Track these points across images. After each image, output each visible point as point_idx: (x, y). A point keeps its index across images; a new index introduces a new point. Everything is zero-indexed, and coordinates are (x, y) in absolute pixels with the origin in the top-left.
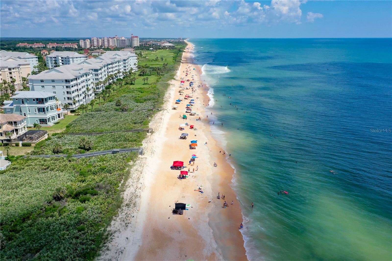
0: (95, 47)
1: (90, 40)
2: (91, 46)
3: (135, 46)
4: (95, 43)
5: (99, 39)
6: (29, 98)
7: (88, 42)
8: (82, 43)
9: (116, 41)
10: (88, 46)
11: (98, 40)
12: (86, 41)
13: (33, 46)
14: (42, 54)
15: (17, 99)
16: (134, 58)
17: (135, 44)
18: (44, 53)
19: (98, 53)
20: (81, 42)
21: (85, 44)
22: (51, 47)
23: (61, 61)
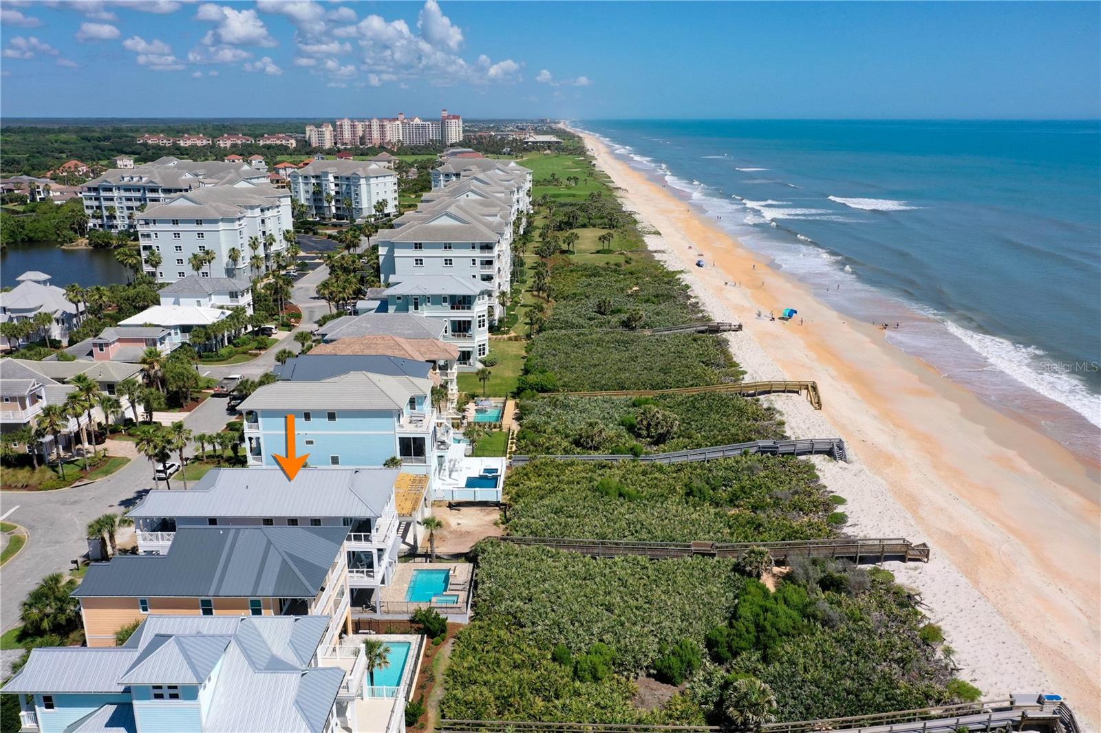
0: (346, 144)
1: (334, 126)
2: (336, 143)
3: (453, 141)
4: (347, 135)
5: (356, 123)
6: (432, 295)
7: (328, 132)
8: (311, 133)
9: (400, 128)
10: (328, 144)
11: (353, 126)
12: (324, 129)
13: (182, 143)
15: (399, 298)
17: (454, 137)
20: (311, 130)
21: (321, 137)
22: (228, 146)
23: (332, 186)
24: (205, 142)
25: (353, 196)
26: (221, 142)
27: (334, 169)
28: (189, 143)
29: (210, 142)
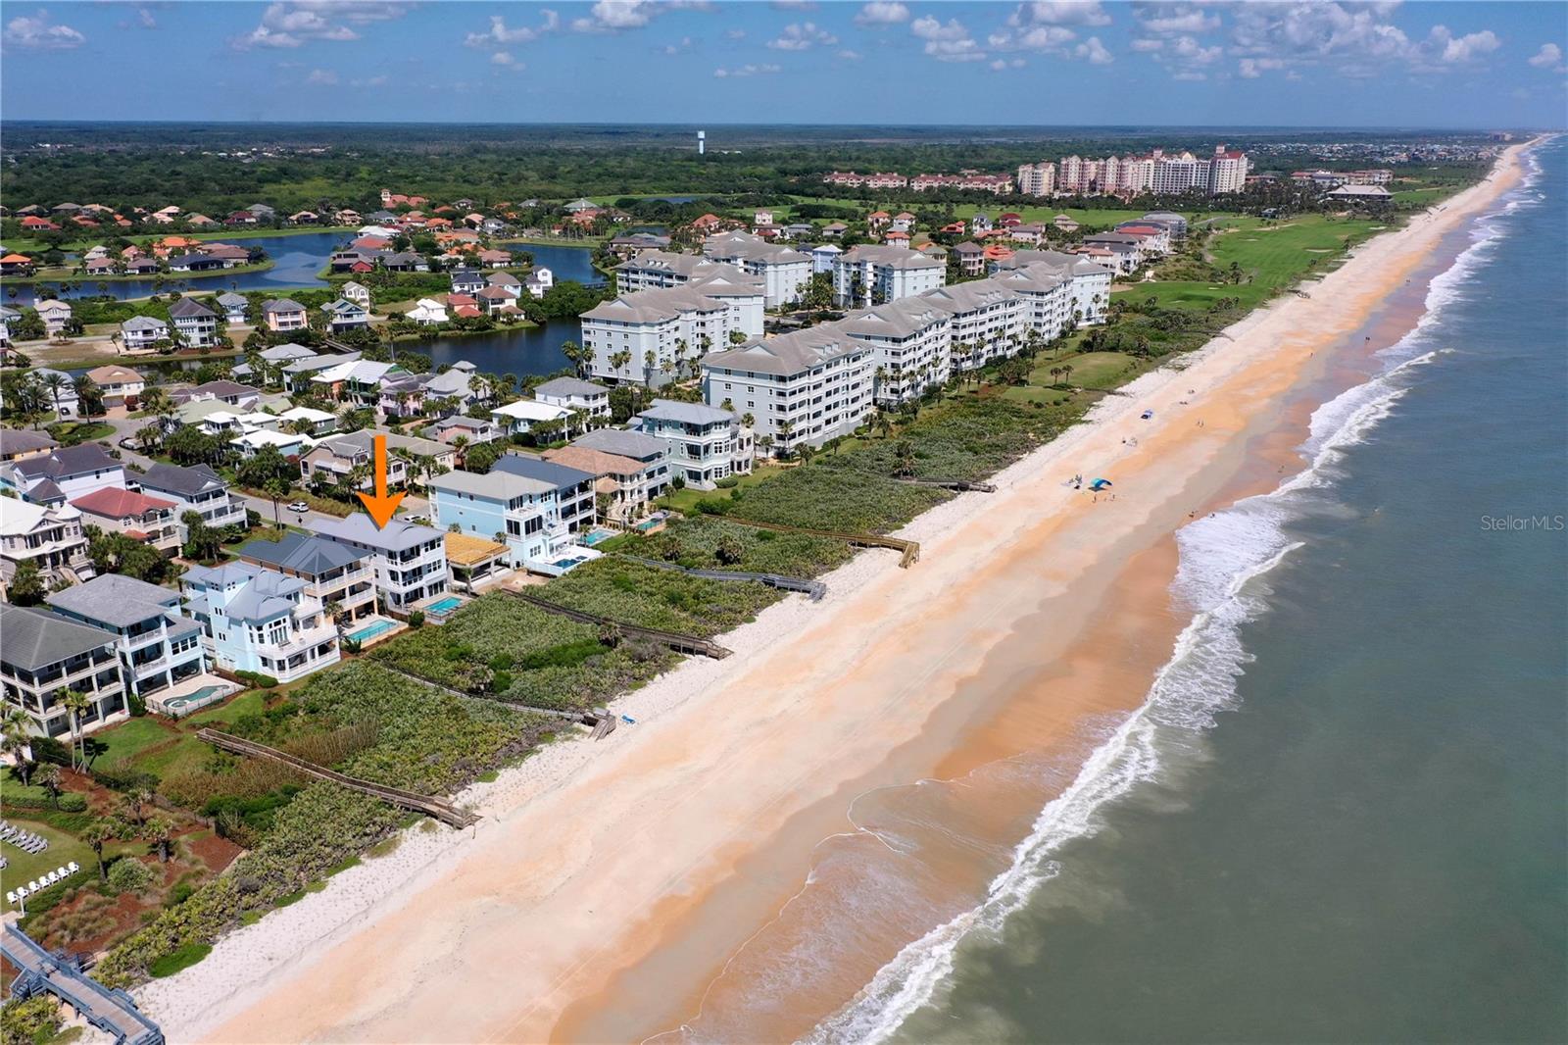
1: (1058, 166)
3: (1225, 190)
4: (1073, 179)
5: (1088, 163)
7: (1046, 173)
11: (1083, 167)
12: (1041, 171)
13: (872, 184)
14: (872, 225)
15: (650, 420)
16: (1097, 278)
18: (877, 221)
19: (1035, 233)
20: (1024, 172)
21: (1036, 179)
22: (922, 189)
23: (870, 276)
24: (898, 184)
25: (887, 290)
26: (915, 184)
27: (876, 258)
28: (880, 184)
29: (905, 184)
